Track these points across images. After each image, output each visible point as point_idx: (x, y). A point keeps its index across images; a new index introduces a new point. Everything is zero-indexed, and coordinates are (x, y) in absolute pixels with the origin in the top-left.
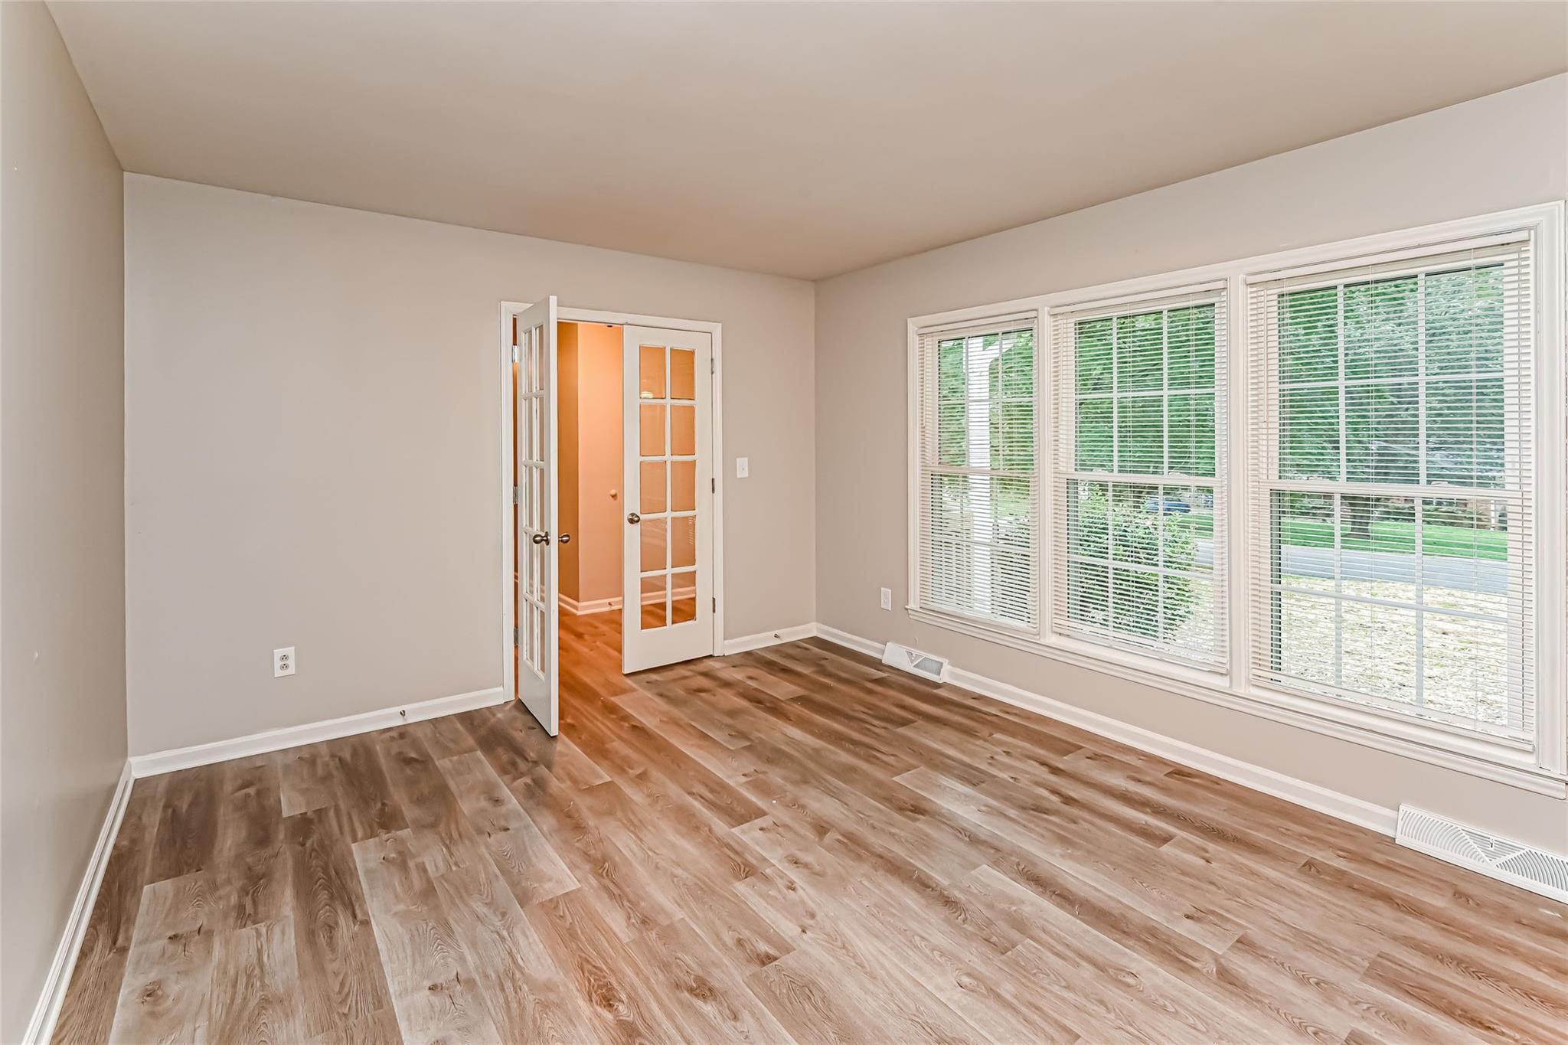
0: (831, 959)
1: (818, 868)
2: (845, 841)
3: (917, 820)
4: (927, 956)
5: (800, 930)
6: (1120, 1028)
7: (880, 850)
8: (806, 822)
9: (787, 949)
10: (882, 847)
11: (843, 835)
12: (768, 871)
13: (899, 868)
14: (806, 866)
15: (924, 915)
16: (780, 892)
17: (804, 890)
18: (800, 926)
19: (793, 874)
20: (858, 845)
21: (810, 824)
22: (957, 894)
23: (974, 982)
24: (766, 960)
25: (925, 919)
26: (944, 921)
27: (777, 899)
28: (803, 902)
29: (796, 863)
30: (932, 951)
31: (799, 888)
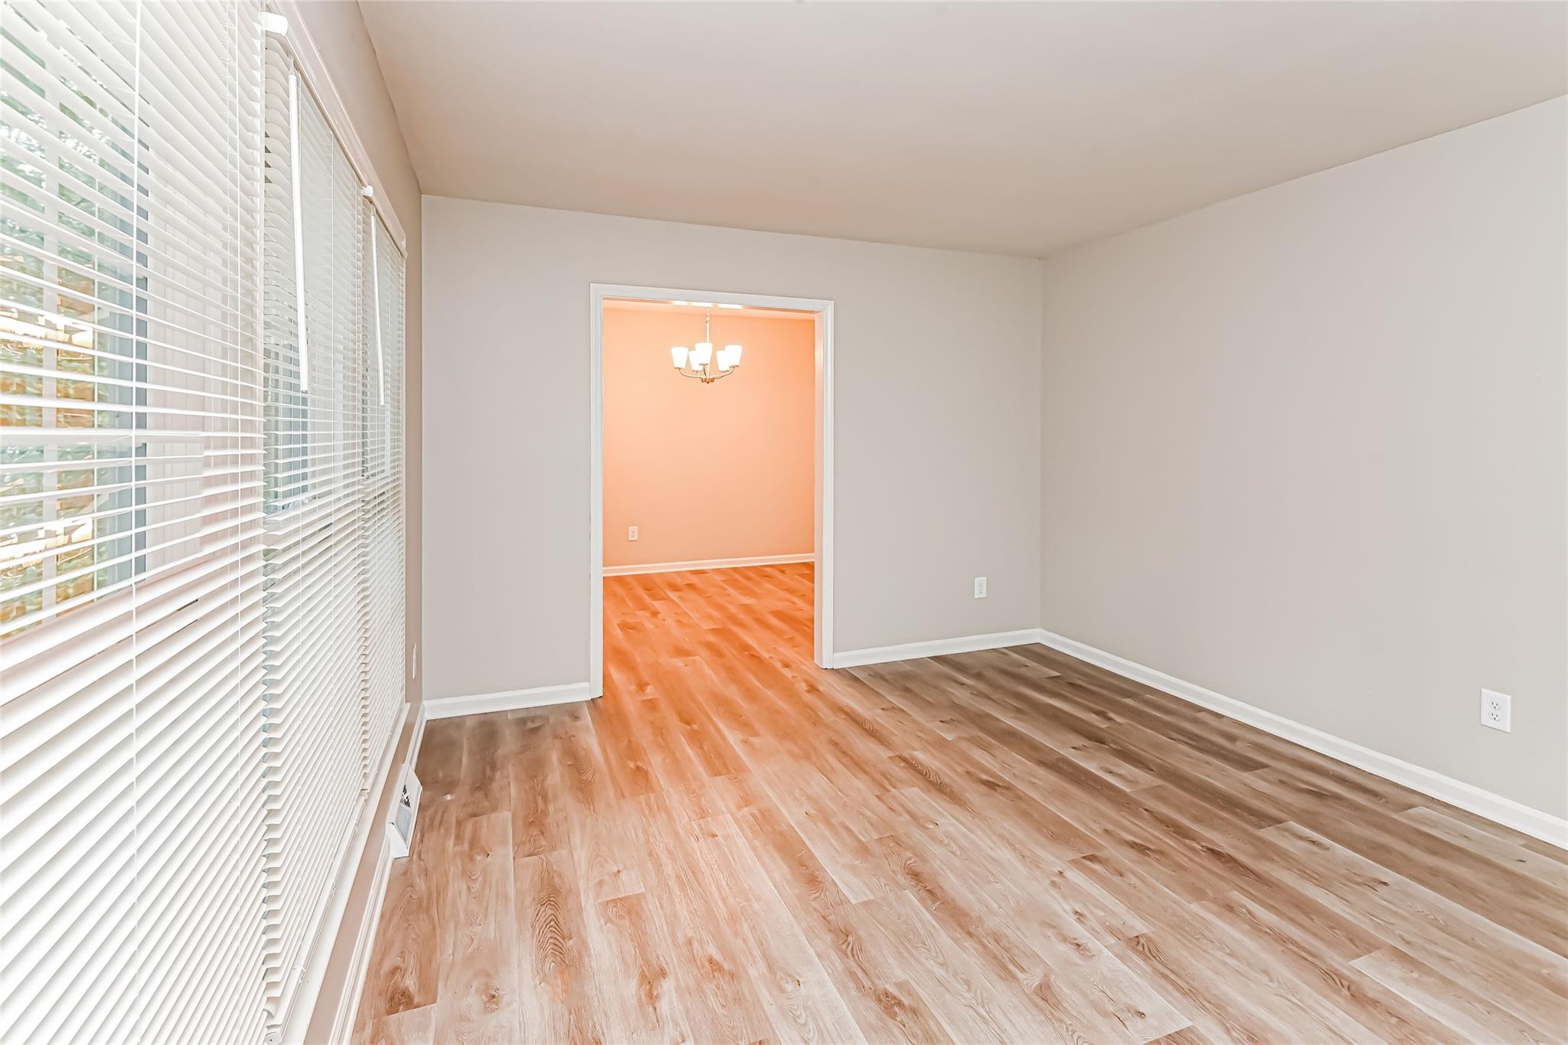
0: (1035, 851)
1: (1050, 932)
2: (1012, 967)
3: (900, 985)
4: (955, 842)
5: (1064, 874)
6: (846, 795)
7: (968, 943)
8: (1072, 1016)
9: (1074, 862)
10: (963, 948)
11: (1014, 977)
12: (1112, 941)
13: (952, 916)
14: (1065, 939)
15: (944, 868)
16: (1092, 913)
17: (1064, 910)
18: (1065, 877)
19: (1079, 931)
20: (995, 957)
21: (1065, 1011)
22: (902, 879)
23: (926, 824)
24: (1092, 858)
25: (945, 865)
26: (928, 862)
27: (1094, 906)
28: (1064, 897)
29: (1078, 945)
30: (948, 845)
31: (1070, 913)
